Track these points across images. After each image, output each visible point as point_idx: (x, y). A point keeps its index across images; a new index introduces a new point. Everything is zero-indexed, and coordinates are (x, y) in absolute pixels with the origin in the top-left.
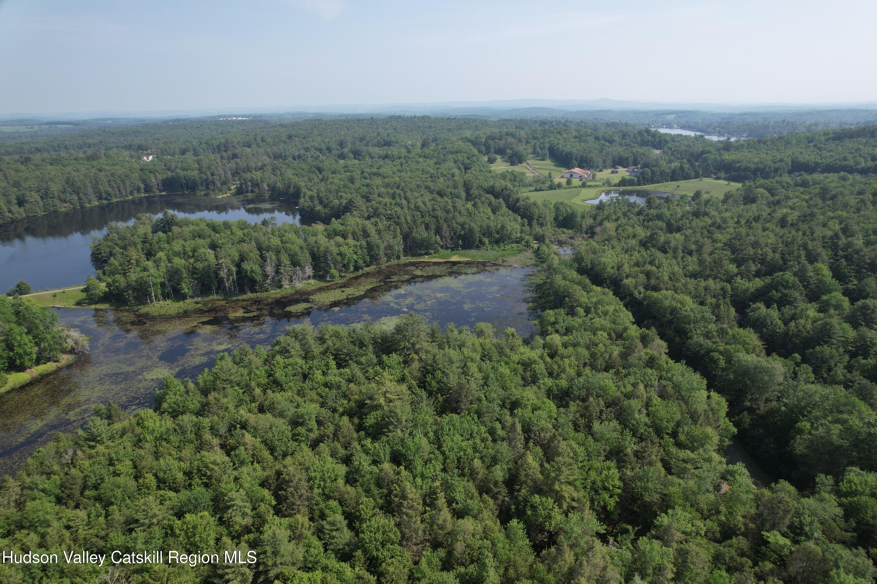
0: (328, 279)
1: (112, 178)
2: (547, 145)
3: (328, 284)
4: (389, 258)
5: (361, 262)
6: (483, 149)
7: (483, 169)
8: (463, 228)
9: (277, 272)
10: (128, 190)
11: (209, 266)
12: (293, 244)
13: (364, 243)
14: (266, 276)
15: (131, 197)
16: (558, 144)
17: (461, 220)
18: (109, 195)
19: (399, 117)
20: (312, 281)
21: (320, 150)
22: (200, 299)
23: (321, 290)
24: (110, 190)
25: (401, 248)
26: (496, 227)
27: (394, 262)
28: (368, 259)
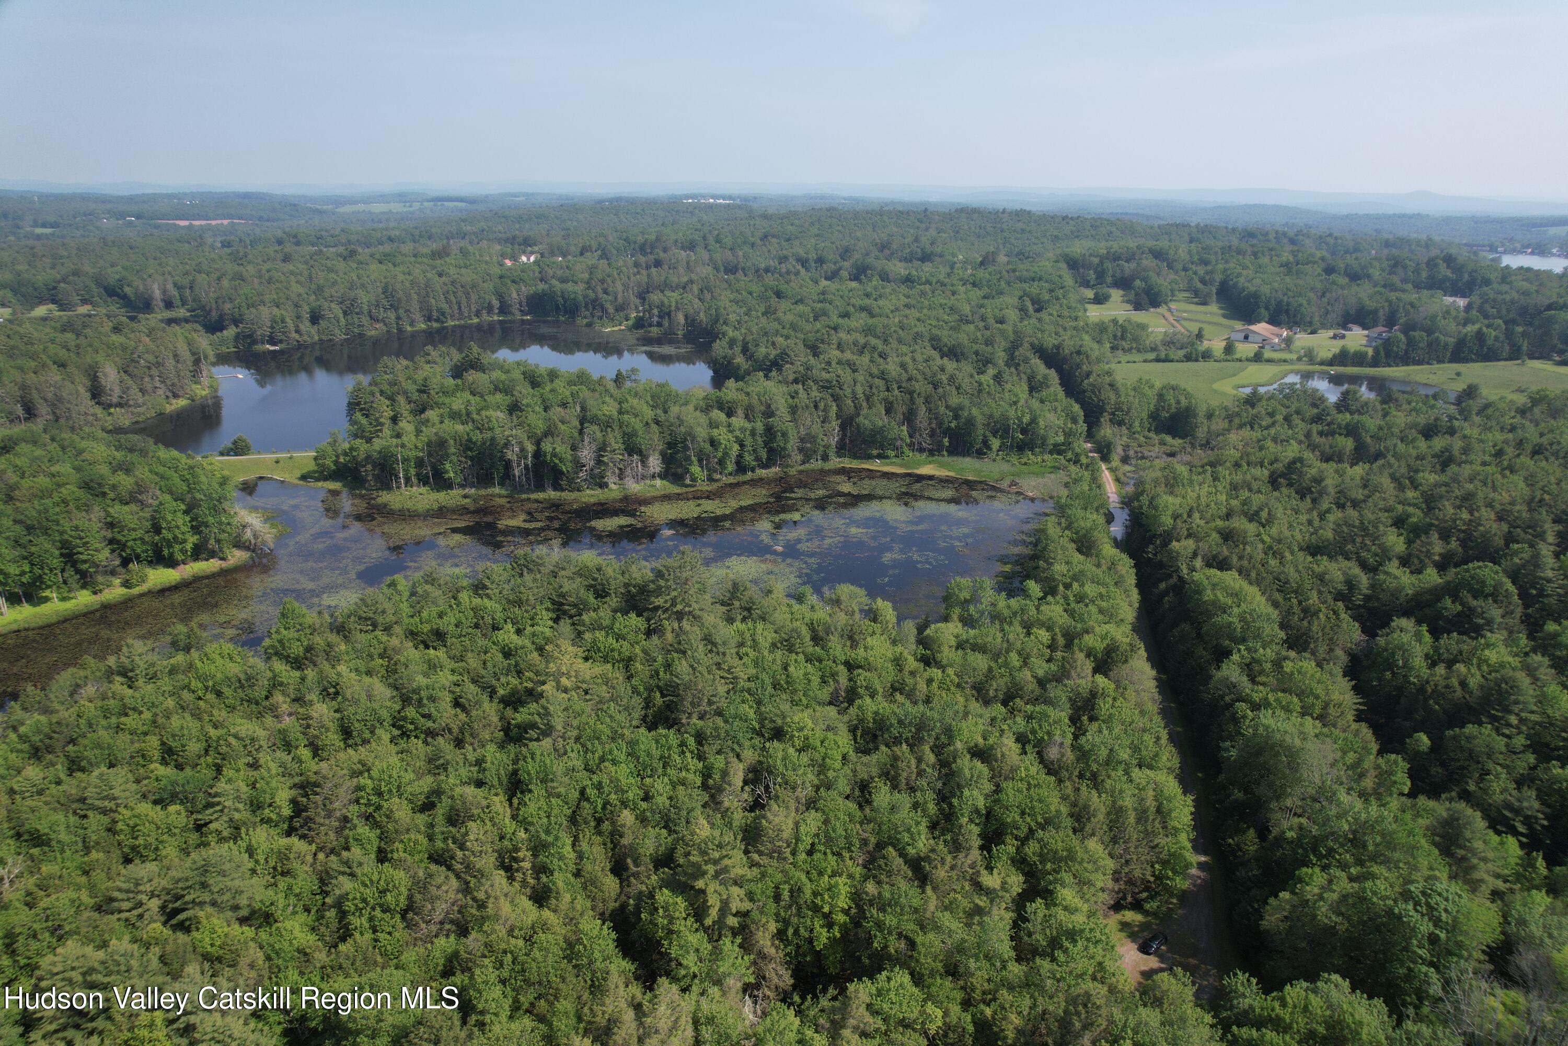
0: (688, 482)
1: (451, 288)
2: (1218, 277)
3: (684, 490)
4: (808, 455)
5: (748, 458)
6: (1092, 275)
7: (1066, 313)
8: (956, 417)
9: (599, 462)
10: (473, 309)
12: (636, 416)
13: (759, 426)
14: (579, 465)
15: (476, 320)
16: (1239, 275)
17: (954, 400)
18: (443, 314)
19: (975, 211)
20: (658, 482)
21: (804, 262)
22: (473, 491)
23: (667, 498)
24: (445, 306)
25: (834, 441)
26: (1019, 419)
27: (816, 464)
28: (764, 455)
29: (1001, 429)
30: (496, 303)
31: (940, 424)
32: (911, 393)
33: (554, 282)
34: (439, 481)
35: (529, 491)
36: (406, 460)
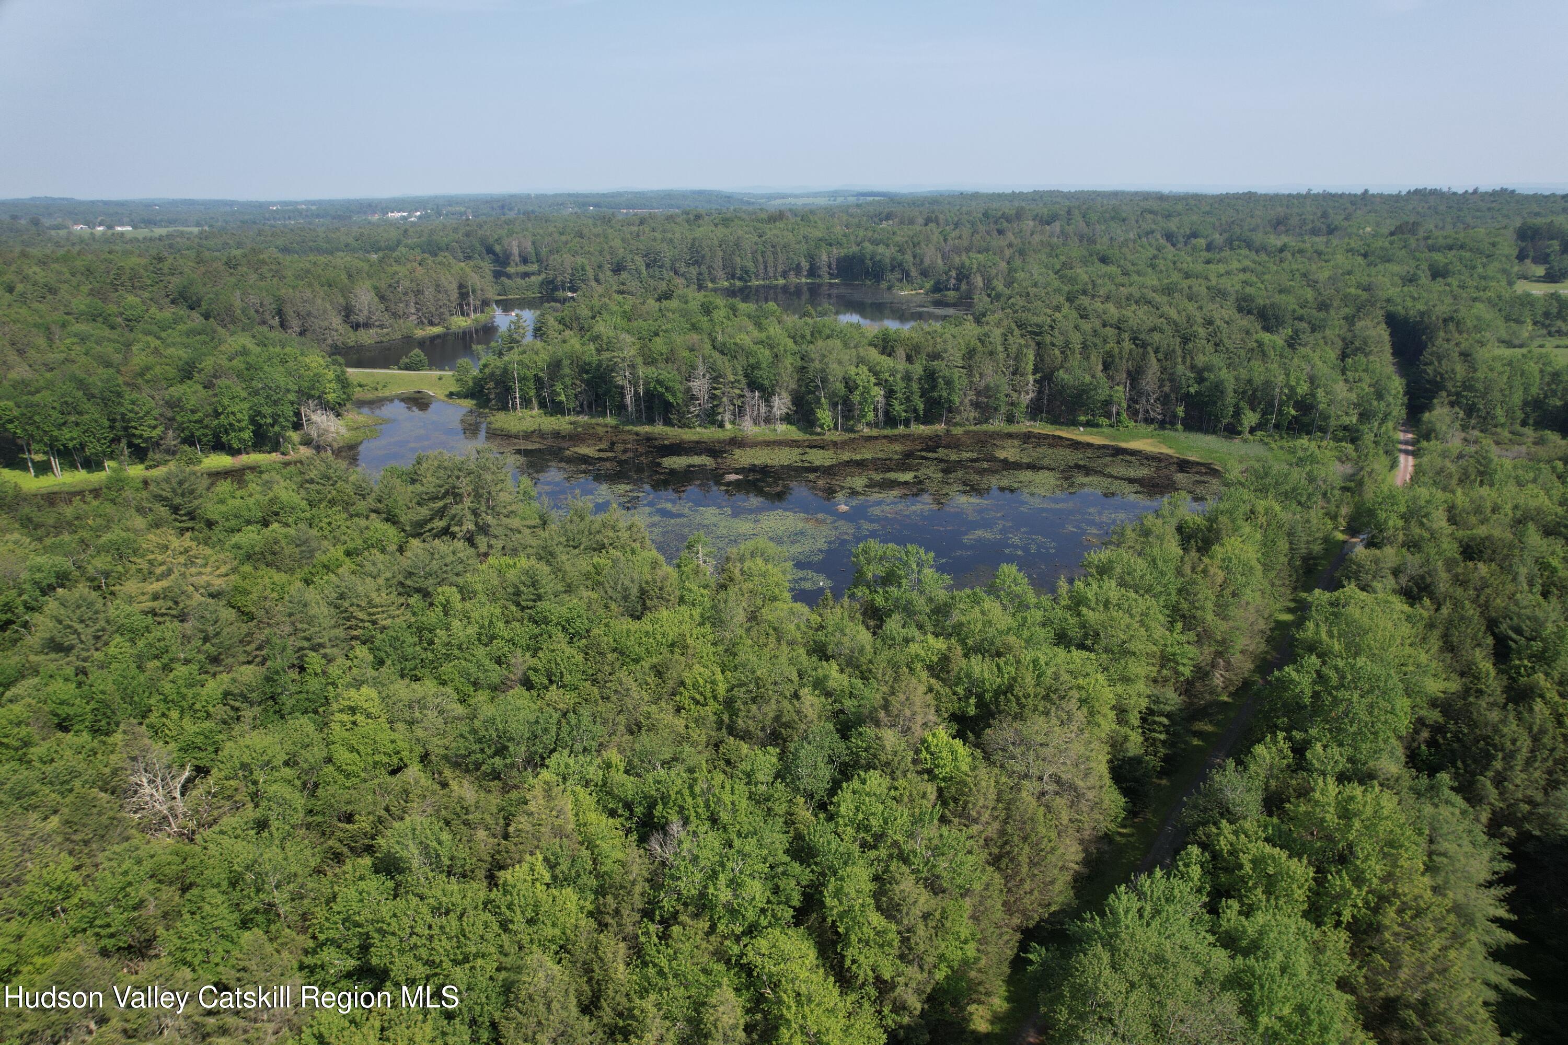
0: (815, 429)
3: (808, 437)
9: (713, 397)
11: (609, 362)
14: (691, 398)
20: (782, 428)
22: (586, 418)
25: (1026, 399)
29: (1264, 399)
30: (805, 265)
31: (1176, 388)
32: (1144, 345)
33: (867, 244)
34: (554, 408)
35: (639, 422)
36: (523, 379)
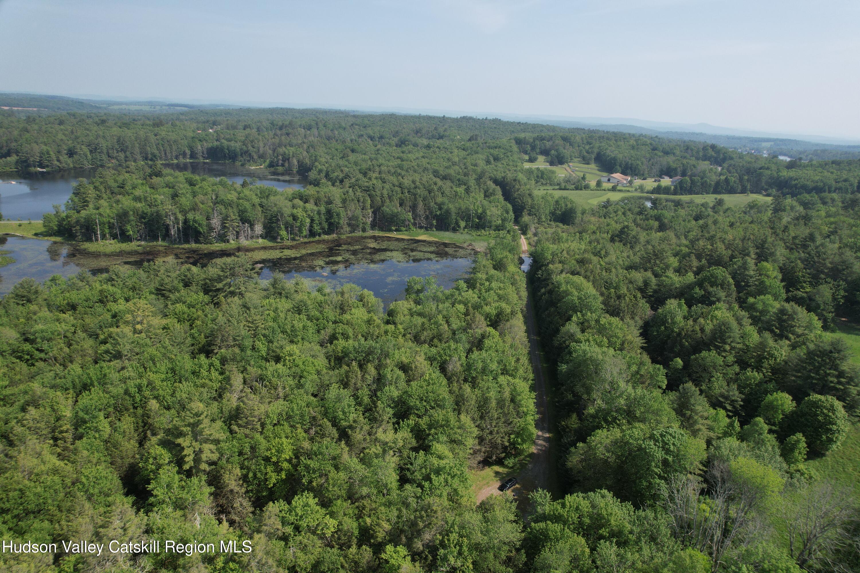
0: (279, 240)
2: (596, 150)
3: (275, 244)
4: (353, 228)
5: (317, 228)
6: (529, 148)
7: (511, 163)
8: (440, 209)
9: (224, 227)
10: (174, 154)
11: (157, 212)
12: (248, 200)
13: (323, 209)
14: (211, 229)
15: (175, 161)
16: (606, 149)
17: (439, 200)
18: (155, 156)
19: (471, 118)
20: (260, 240)
21: (372, 138)
22: (143, 243)
23: (264, 248)
24: (156, 152)
25: (369, 220)
26: (476, 211)
27: (359, 233)
28: (326, 227)
29: (466, 216)
30: (188, 152)
31: (431, 213)
32: (415, 195)
33: (223, 141)
34: (125, 237)
35: (180, 243)
36: (102, 224)
